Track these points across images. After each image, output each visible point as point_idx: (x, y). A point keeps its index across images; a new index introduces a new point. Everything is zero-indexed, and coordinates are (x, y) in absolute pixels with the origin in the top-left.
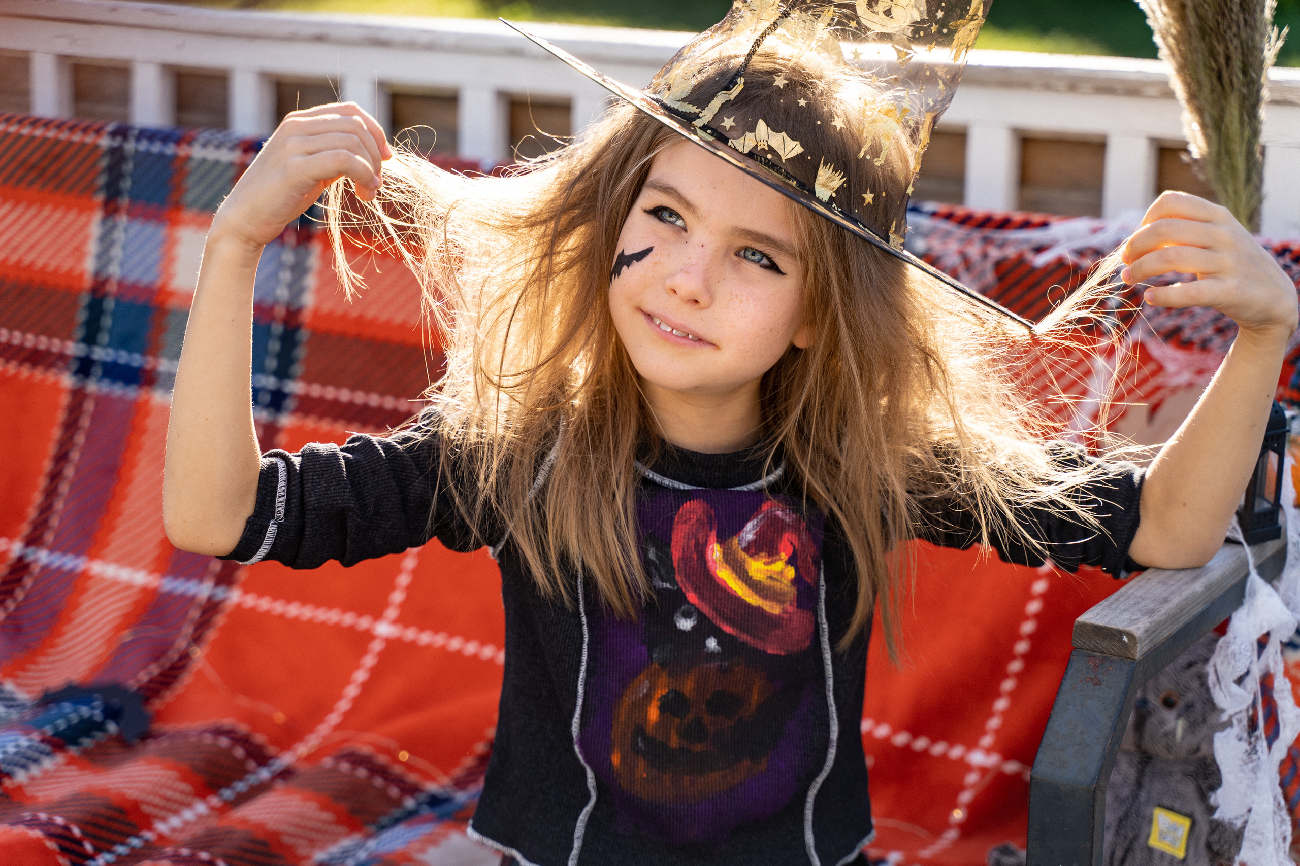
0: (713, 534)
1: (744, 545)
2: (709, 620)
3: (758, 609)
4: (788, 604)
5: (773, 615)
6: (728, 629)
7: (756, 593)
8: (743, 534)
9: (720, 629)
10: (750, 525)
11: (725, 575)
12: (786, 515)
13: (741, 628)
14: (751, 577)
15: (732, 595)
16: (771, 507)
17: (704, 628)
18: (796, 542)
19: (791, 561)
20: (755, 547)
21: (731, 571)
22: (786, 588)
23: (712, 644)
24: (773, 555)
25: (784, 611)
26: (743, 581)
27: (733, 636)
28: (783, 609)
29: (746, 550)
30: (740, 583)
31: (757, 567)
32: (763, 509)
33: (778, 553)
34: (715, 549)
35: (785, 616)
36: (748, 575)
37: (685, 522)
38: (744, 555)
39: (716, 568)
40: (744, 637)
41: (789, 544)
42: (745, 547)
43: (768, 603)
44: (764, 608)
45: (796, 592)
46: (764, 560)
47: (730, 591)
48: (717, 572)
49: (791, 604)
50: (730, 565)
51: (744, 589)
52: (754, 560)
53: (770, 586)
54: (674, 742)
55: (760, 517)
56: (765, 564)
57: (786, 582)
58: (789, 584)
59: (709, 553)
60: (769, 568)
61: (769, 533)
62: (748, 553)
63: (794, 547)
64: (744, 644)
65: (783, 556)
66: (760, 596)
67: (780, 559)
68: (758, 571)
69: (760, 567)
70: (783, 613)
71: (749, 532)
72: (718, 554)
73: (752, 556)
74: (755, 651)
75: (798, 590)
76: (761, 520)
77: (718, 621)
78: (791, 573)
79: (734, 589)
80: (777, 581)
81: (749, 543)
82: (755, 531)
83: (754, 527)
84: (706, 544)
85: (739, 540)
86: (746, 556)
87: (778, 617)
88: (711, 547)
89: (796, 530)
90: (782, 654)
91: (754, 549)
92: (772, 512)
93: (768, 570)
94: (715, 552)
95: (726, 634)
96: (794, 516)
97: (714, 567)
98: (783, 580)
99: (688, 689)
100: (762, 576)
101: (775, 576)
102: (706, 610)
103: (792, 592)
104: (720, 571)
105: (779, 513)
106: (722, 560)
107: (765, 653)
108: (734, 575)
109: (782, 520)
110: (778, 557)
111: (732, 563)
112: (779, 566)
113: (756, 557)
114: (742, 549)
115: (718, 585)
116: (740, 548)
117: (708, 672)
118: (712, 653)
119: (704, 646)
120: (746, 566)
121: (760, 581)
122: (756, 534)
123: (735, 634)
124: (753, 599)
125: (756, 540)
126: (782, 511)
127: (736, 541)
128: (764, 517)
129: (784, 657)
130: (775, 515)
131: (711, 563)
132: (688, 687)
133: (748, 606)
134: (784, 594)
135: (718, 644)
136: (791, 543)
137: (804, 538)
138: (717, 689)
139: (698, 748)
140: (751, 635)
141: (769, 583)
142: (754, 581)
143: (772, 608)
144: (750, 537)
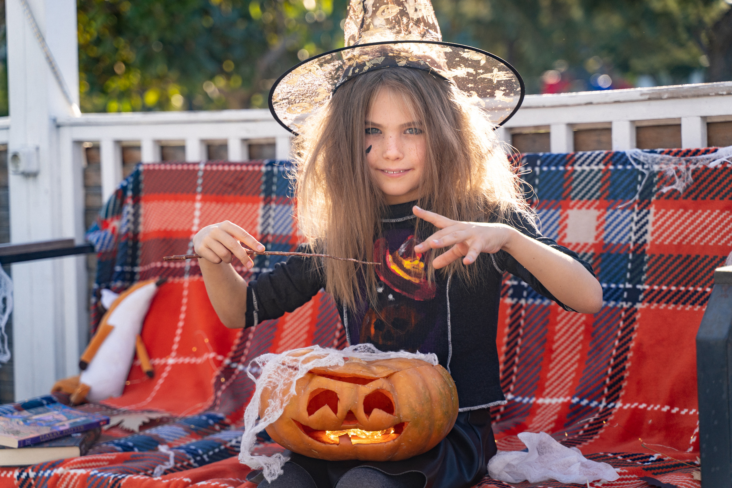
0: (388, 251)
1: (401, 254)
2: (389, 287)
3: (409, 281)
4: (422, 278)
5: (416, 283)
6: (397, 290)
7: (408, 274)
8: (400, 250)
9: (394, 291)
10: (402, 246)
11: (394, 267)
12: (418, 240)
13: (403, 290)
15: (398, 276)
17: (388, 290)
19: (421, 260)
21: (397, 266)
22: (420, 272)
23: (391, 297)
24: (413, 258)
27: (399, 293)
28: (419, 280)
29: (401, 256)
30: (401, 270)
31: (407, 263)
32: (408, 239)
33: (416, 257)
36: (404, 267)
38: (401, 258)
40: (404, 293)
43: (413, 278)
44: (412, 280)
46: (410, 260)
47: (397, 274)
48: (391, 266)
49: (424, 278)
51: (403, 273)
52: (406, 260)
53: (414, 271)
54: (381, 340)
55: (406, 242)
56: (411, 262)
58: (422, 270)
59: (387, 259)
61: (411, 249)
62: (403, 258)
64: (404, 296)
65: (418, 258)
67: (417, 259)
68: (408, 265)
70: (420, 282)
73: (404, 258)
74: (409, 299)
76: (406, 244)
77: (393, 287)
78: (422, 265)
79: (399, 273)
80: (416, 268)
81: (403, 253)
84: (386, 255)
85: (399, 252)
87: (418, 284)
88: (388, 256)
90: (422, 300)
91: (405, 255)
92: (412, 239)
93: (412, 264)
94: (390, 258)
95: (396, 292)
97: (389, 265)
98: (419, 268)
100: (410, 267)
101: (416, 267)
102: (388, 283)
103: (423, 273)
105: (415, 240)
106: (392, 261)
107: (414, 300)
111: (397, 262)
112: (417, 262)
115: (392, 272)
116: (399, 255)
117: (390, 309)
118: (391, 301)
119: (388, 298)
120: (403, 263)
121: (409, 269)
122: (405, 249)
124: (406, 277)
125: (406, 252)
127: (397, 253)
128: (409, 242)
129: (423, 301)
130: (413, 241)
131: (388, 263)
133: (405, 280)
134: (420, 274)
135: (393, 297)
138: (395, 317)
140: (407, 293)
141: (413, 269)
142: (406, 269)
143: (415, 280)
144: (403, 250)
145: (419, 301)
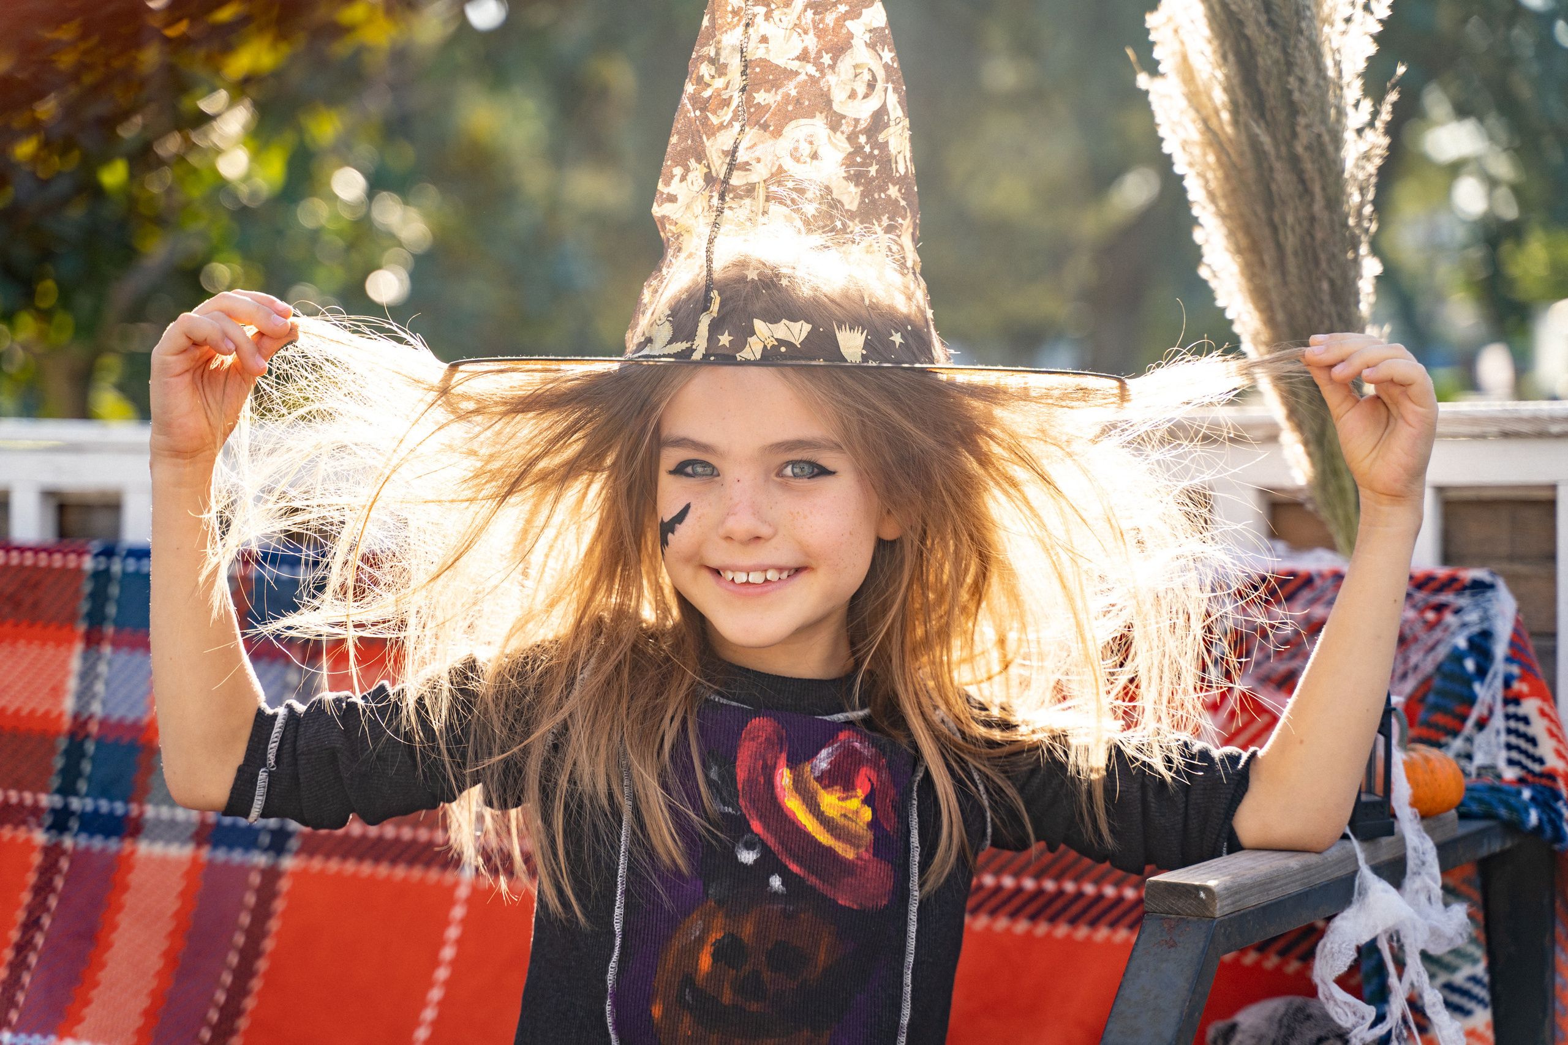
0: (784, 756)
1: (817, 774)
2: (774, 854)
3: (829, 850)
4: (864, 849)
5: (846, 859)
6: (794, 868)
7: (828, 831)
8: (816, 762)
9: (786, 867)
10: (824, 753)
11: (793, 805)
12: (865, 747)
13: (811, 870)
14: (823, 812)
15: (801, 830)
16: (849, 738)
17: (768, 863)
18: (874, 779)
19: (868, 801)
20: (829, 778)
21: (801, 802)
22: (861, 831)
23: (776, 882)
24: (848, 790)
25: (859, 857)
26: (814, 815)
27: (800, 877)
28: (857, 854)
29: (819, 779)
30: (810, 817)
31: (830, 801)
32: (840, 738)
33: (854, 789)
34: (785, 774)
35: (859, 862)
36: (819, 809)
37: (753, 739)
38: (816, 785)
39: (785, 796)
40: (813, 880)
41: (866, 780)
42: (818, 777)
43: (841, 844)
44: (837, 849)
45: (872, 837)
46: (838, 795)
47: (799, 824)
48: (786, 800)
49: (866, 850)
50: (800, 794)
51: (815, 825)
52: (828, 793)
53: (844, 825)
54: (727, 997)
55: (835, 745)
56: (839, 799)
57: (861, 824)
58: (865, 828)
59: (778, 778)
60: (843, 804)
61: (845, 765)
62: (820, 783)
63: (872, 785)
64: (812, 888)
65: (859, 792)
66: (832, 835)
67: (856, 796)
68: (830, 805)
69: (833, 802)
70: (857, 858)
71: (823, 760)
72: (788, 780)
73: (825, 787)
74: (824, 898)
75: (874, 835)
76: (837, 749)
77: (784, 857)
78: (867, 814)
79: (803, 822)
80: (853, 821)
81: (823, 772)
82: (829, 760)
83: (829, 755)
84: (774, 767)
85: (812, 768)
86: (819, 787)
87: (852, 863)
88: (780, 771)
89: (875, 765)
90: (855, 907)
91: (829, 780)
92: (849, 742)
93: (842, 807)
94: (784, 777)
95: (792, 873)
96: (874, 750)
97: (782, 795)
98: (858, 821)
99: (748, 932)
100: (835, 813)
101: (850, 815)
102: (771, 841)
103: (869, 836)
104: (789, 800)
105: (857, 745)
106: (791, 787)
107: (835, 902)
108: (804, 807)
109: (861, 753)
110: (854, 794)
111: (803, 792)
112: (854, 804)
113: (830, 789)
114: (814, 778)
115: (786, 816)
116: (812, 776)
117: (770, 915)
118: (776, 893)
119: (768, 884)
120: (818, 799)
121: (833, 819)
122: (831, 763)
123: (802, 875)
124: (824, 838)
125: (830, 770)
126: (861, 743)
127: (808, 768)
128: (840, 746)
129: (856, 911)
130: (853, 747)
131: (779, 790)
132: (747, 930)
133: (819, 845)
134: (859, 837)
135: (783, 884)
136: (870, 780)
137: (883, 776)
138: (779, 938)
139: (754, 1007)
140: (820, 879)
141: (842, 821)
142: (826, 817)
143: (847, 852)
144: (824, 765)
145: (849, 908)
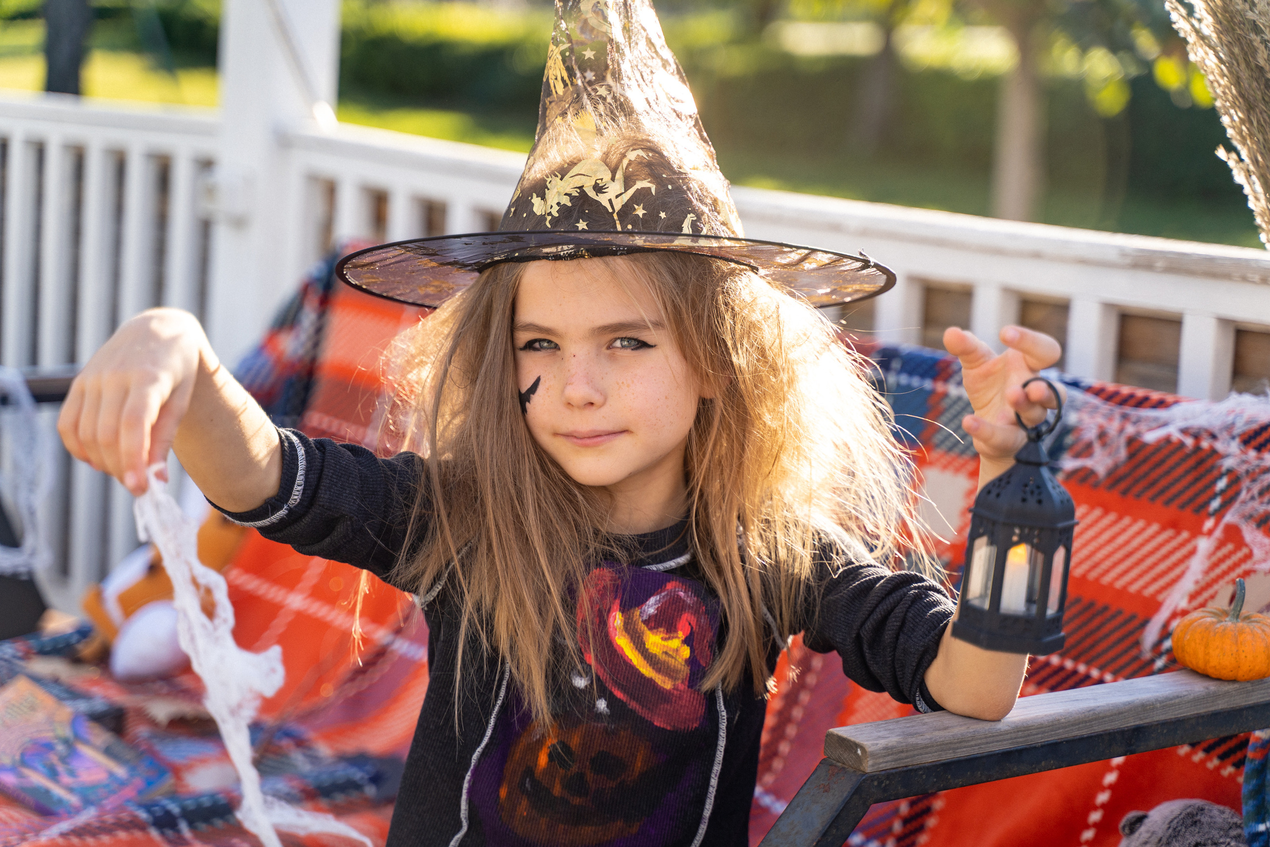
0: (618, 602)
1: (645, 618)
2: (602, 681)
3: (650, 681)
4: (680, 681)
5: (664, 689)
6: (619, 694)
7: (650, 665)
8: (645, 607)
9: (611, 693)
10: (652, 600)
11: (623, 642)
12: (688, 596)
13: (632, 697)
14: (648, 649)
15: (627, 663)
16: (675, 588)
17: (597, 688)
18: (694, 624)
19: (687, 641)
20: (655, 621)
21: (629, 640)
22: (679, 666)
23: (602, 705)
24: (671, 632)
25: (675, 688)
26: (639, 651)
27: (622, 702)
28: (674, 685)
29: (646, 622)
30: (636, 653)
31: (654, 641)
32: (667, 588)
33: (676, 631)
34: (617, 616)
35: (675, 692)
36: (644, 647)
37: (593, 586)
38: (643, 627)
39: (616, 635)
40: (633, 705)
41: (687, 624)
42: (646, 620)
43: (660, 676)
44: (657, 681)
45: (689, 672)
46: (662, 635)
47: (626, 658)
48: (617, 638)
49: (682, 682)
50: (629, 633)
51: (640, 659)
52: (653, 634)
53: (665, 661)
54: (557, 790)
55: (663, 594)
56: (662, 639)
57: (680, 660)
58: (683, 663)
59: (611, 619)
60: (665, 643)
61: (670, 611)
62: (647, 626)
63: (692, 628)
64: (632, 711)
65: (680, 634)
66: (653, 668)
67: (677, 637)
68: (654, 644)
69: (657, 641)
70: (674, 689)
71: (651, 606)
72: (619, 622)
73: (651, 629)
74: (642, 720)
75: (691, 670)
76: (664, 597)
77: (610, 685)
78: (686, 652)
79: (630, 657)
80: (672, 657)
81: (650, 617)
82: (656, 606)
83: (656, 602)
84: (609, 611)
85: (641, 612)
86: (646, 628)
87: (669, 692)
88: (614, 614)
89: (696, 612)
90: (669, 728)
91: (654, 623)
92: (675, 591)
93: (664, 646)
94: (617, 619)
95: (616, 698)
96: (696, 599)
97: (614, 633)
98: (678, 657)
99: (575, 743)
100: (658, 650)
101: (671, 653)
102: (601, 671)
103: (686, 670)
104: (619, 638)
105: (682, 594)
106: (622, 628)
107: (651, 723)
108: (632, 644)
109: (684, 601)
110: (675, 635)
111: (631, 632)
112: (675, 643)
113: (655, 631)
114: (642, 621)
115: (616, 651)
116: (641, 620)
117: (595, 731)
118: (601, 714)
119: (595, 706)
120: (644, 638)
121: (656, 655)
122: (657, 609)
123: (625, 701)
124: (647, 671)
125: (656, 615)
126: (685, 592)
127: (637, 612)
128: (667, 594)
129: (670, 731)
130: (678, 595)
131: (611, 629)
132: (575, 741)
133: (642, 676)
134: (677, 671)
135: (608, 707)
136: (690, 624)
137: (702, 621)
138: (601, 749)
139: (577, 801)
140: (640, 704)
141: (664, 657)
142: (650, 653)
143: (665, 684)
144: (651, 611)
145: (663, 729)
